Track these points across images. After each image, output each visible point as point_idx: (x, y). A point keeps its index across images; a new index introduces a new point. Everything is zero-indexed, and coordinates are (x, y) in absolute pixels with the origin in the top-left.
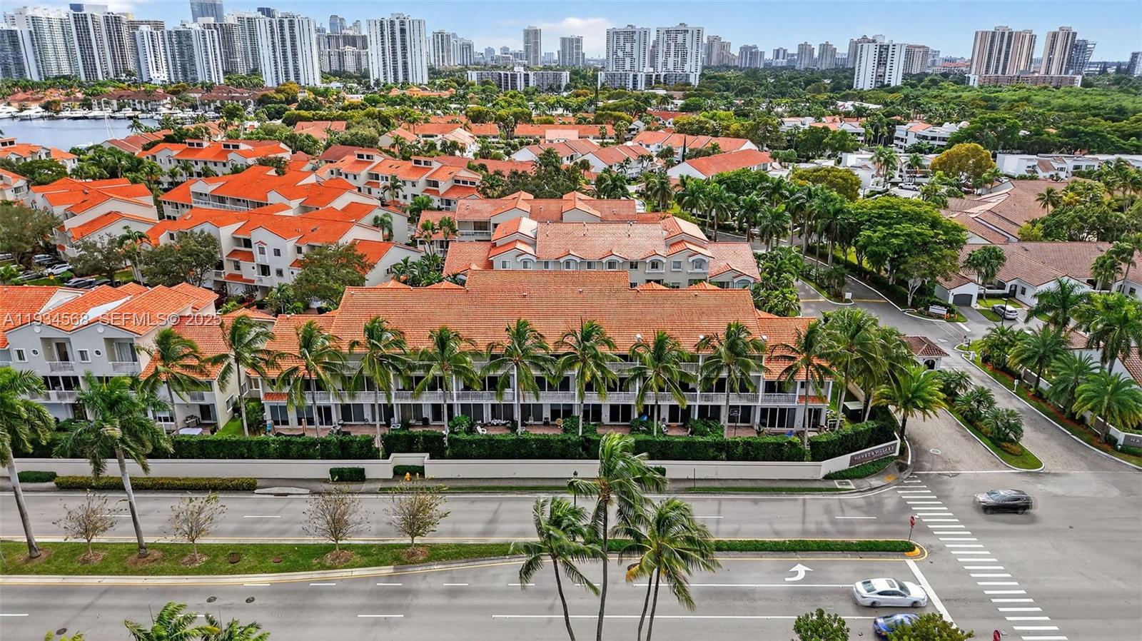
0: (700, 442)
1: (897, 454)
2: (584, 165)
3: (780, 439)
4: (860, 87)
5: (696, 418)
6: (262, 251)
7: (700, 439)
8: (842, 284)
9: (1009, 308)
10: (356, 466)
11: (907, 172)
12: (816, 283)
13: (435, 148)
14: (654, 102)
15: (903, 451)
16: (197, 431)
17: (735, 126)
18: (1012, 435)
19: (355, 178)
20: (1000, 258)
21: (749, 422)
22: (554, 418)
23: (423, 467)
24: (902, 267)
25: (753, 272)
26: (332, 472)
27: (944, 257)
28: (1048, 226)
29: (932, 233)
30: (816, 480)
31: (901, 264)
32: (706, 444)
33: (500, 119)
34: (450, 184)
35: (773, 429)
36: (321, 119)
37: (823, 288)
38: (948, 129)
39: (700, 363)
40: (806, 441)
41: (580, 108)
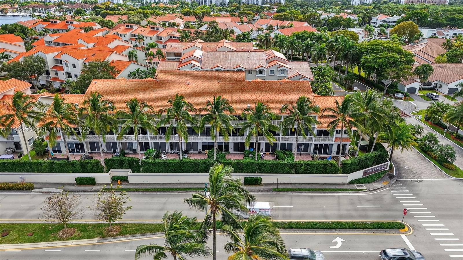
0: (281, 164)
1: (388, 169)
2: (232, 31)
3: (325, 161)
4: (354, 4)
5: (279, 150)
6: (67, 66)
7: (280, 162)
8: (352, 83)
9: (435, 94)
10: (90, 176)
11: (378, 36)
12: (339, 83)
13: (166, 25)
14: (265, 10)
15: (391, 167)
16: (10, 156)
17: (300, 17)
18: (449, 160)
19: (125, 36)
20: (431, 70)
21: (308, 152)
22: (204, 150)
23: (127, 177)
24: (383, 73)
25: (310, 75)
26: (76, 179)
27: (404, 68)
28: (450, 57)
29: (399, 57)
30: (344, 184)
31: (382, 72)
32: (284, 165)
33: (196, 15)
34: (168, 38)
35: (321, 155)
36: (117, 14)
37: (343, 85)
38: (395, 18)
39: (282, 120)
40: (340, 163)
41: (232, 11)
